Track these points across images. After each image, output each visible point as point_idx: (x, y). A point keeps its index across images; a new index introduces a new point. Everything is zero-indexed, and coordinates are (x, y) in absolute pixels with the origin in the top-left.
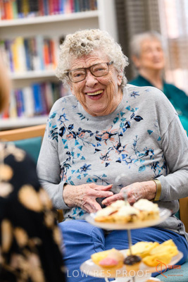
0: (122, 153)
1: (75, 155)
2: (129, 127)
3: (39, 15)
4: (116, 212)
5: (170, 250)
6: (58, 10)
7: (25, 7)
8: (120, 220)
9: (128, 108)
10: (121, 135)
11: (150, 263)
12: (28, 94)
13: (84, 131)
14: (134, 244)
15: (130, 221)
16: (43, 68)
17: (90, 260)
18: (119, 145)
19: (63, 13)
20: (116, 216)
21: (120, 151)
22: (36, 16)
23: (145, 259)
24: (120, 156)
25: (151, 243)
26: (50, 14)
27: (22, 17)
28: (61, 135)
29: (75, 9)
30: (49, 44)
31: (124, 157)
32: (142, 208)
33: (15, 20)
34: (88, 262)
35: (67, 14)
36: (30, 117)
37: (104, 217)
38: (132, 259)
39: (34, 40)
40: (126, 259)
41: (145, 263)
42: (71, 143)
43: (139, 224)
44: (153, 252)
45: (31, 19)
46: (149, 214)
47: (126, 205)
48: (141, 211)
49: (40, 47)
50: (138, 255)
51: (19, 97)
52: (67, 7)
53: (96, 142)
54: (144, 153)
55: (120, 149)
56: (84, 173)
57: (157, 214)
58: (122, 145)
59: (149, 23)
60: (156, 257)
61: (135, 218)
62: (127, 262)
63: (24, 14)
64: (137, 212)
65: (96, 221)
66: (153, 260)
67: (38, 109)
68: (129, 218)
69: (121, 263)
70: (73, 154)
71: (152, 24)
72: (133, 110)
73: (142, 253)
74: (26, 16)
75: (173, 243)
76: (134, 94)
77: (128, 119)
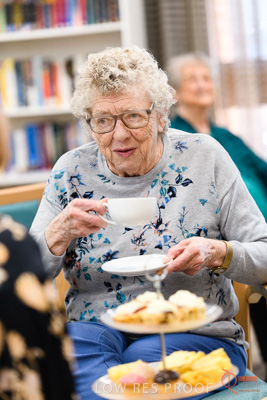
0: (164, 233)
2: (174, 195)
3: (37, 28)
4: (144, 308)
5: (220, 364)
6: (63, 20)
7: (18, 16)
8: (149, 320)
9: (171, 167)
10: (163, 207)
11: (191, 381)
12: (20, 139)
15: (164, 322)
16: (41, 102)
17: (106, 376)
18: (160, 222)
19: (70, 25)
20: (143, 314)
21: (161, 231)
22: (33, 28)
23: (185, 376)
24: (161, 238)
25: (193, 353)
26: (53, 25)
27: (13, 30)
29: (87, 19)
30: (50, 68)
31: (166, 241)
32: (181, 303)
33: (3, 34)
34: (103, 380)
35: (77, 26)
36: (22, 172)
37: (126, 315)
38: (166, 376)
39: (29, 63)
40: (158, 376)
41: (185, 381)
43: (176, 326)
44: (196, 366)
45: (26, 33)
46: (191, 312)
47: (158, 298)
48: (179, 307)
49: (38, 74)
50: (175, 370)
52: (76, 16)
54: (194, 232)
57: (203, 311)
58: (164, 222)
59: (193, 40)
60: (201, 374)
61: (170, 317)
62: (160, 379)
63: (16, 26)
64: (173, 309)
65: (115, 320)
66: (196, 377)
67: (33, 161)
68: (162, 317)
69: (151, 381)
71: (197, 41)
72: (178, 171)
73: (179, 368)
74: (19, 29)
75: (224, 353)
76: (180, 146)
77: (173, 182)
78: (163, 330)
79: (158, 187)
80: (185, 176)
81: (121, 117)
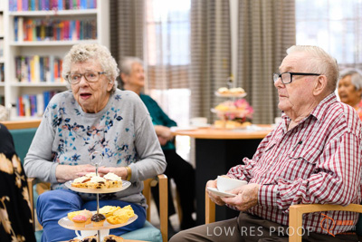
0: (106, 147)
1: (68, 144)
2: (112, 125)
3: (53, 40)
5: (128, 213)
6: (68, 37)
7: (43, 33)
9: (112, 109)
10: (106, 132)
11: (112, 221)
12: (40, 98)
13: (78, 126)
14: (101, 207)
15: (99, 188)
16: (53, 80)
18: (104, 140)
19: (71, 40)
21: (104, 146)
22: (50, 40)
23: (109, 218)
24: (104, 150)
26: (62, 39)
27: (40, 40)
28: (59, 124)
29: (80, 37)
30: (59, 62)
31: (106, 151)
33: (34, 42)
35: (74, 41)
39: (48, 58)
41: (108, 221)
42: (66, 133)
43: (105, 190)
44: (115, 214)
45: (47, 42)
49: (52, 65)
51: (33, 102)
52: (74, 35)
53: (87, 136)
54: (121, 147)
55: (105, 143)
56: (74, 162)
58: (106, 140)
60: (117, 217)
61: (102, 185)
63: (41, 38)
66: (114, 219)
70: (66, 142)
72: (116, 111)
73: (107, 214)
74: (43, 40)
76: (118, 98)
77: (112, 118)
78: (98, 192)
79: (104, 120)
80: (118, 114)
81: (84, 75)
